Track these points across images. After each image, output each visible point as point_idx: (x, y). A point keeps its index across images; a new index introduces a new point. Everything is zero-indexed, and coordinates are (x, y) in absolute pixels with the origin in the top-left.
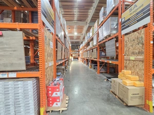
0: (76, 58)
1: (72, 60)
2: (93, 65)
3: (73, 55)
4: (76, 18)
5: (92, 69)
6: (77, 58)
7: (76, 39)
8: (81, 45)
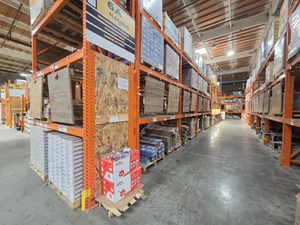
0: (234, 115)
1: (223, 116)
2: (273, 135)
3: (228, 107)
4: (229, 15)
5: (270, 148)
6: (239, 115)
7: (238, 67)
8: (249, 81)
